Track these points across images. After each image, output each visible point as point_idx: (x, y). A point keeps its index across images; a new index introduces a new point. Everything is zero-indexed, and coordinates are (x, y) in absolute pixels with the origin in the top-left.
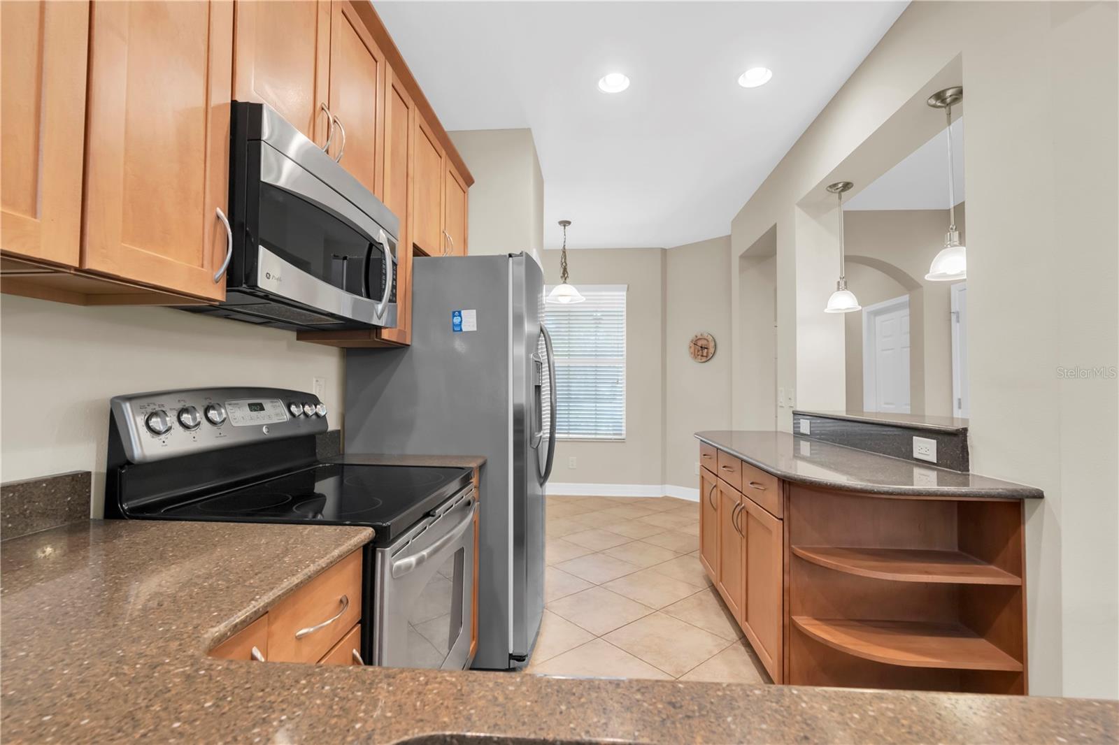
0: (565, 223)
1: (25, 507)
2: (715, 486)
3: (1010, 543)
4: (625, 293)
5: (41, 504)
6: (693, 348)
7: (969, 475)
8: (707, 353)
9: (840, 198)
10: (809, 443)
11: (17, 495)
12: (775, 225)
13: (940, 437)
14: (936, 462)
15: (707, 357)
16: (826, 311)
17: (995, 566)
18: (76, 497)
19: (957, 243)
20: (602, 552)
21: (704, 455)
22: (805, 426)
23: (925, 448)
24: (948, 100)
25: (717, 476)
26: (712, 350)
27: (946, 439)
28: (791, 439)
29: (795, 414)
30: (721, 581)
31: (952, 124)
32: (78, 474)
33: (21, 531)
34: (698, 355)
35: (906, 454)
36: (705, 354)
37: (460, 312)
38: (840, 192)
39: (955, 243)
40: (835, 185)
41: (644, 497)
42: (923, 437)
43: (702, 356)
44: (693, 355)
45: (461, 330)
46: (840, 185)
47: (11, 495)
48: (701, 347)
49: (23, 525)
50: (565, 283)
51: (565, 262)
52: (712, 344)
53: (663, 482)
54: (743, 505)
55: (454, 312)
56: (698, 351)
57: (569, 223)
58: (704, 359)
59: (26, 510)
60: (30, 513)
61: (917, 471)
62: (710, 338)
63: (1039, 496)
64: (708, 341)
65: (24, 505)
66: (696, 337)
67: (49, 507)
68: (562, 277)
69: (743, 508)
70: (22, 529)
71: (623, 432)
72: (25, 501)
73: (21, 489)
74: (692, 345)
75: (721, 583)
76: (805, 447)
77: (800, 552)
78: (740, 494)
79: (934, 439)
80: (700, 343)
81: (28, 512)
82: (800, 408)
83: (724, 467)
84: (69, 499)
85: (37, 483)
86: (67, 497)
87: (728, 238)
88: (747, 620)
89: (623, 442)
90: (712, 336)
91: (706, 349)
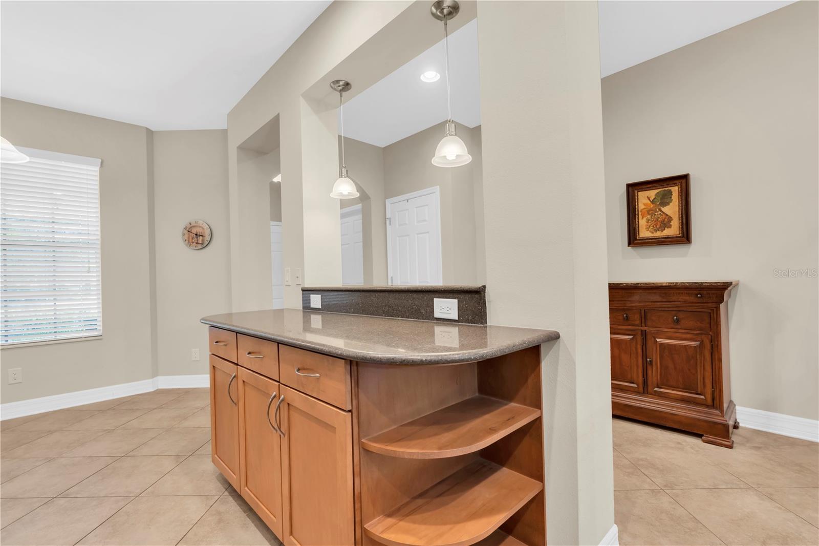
2: (235, 377)
3: (530, 381)
4: (97, 169)
6: (186, 236)
7: (486, 327)
8: (203, 240)
9: (341, 96)
10: (321, 316)
12: (279, 114)
13: (461, 296)
14: (457, 319)
15: (202, 244)
16: (332, 195)
17: (515, 403)
19: (454, 133)
20: (63, 495)
21: (217, 342)
22: (316, 301)
23: (446, 308)
24: (445, 11)
25: (237, 364)
26: (207, 238)
27: (467, 297)
28: (301, 315)
29: (303, 290)
30: (246, 486)
31: (448, 37)
34: (193, 243)
35: (427, 315)
36: (200, 241)
38: (341, 91)
39: (452, 133)
40: (338, 81)
41: (130, 396)
42: (443, 298)
43: (197, 243)
44: (187, 242)
46: (341, 83)
48: (196, 235)
52: (207, 232)
53: (155, 374)
54: (282, 397)
56: (193, 238)
58: (200, 246)
61: (439, 330)
62: (206, 226)
63: (554, 337)
64: (203, 229)
66: (190, 224)
69: (283, 400)
71: (98, 328)
74: (186, 232)
75: (246, 488)
76: (316, 320)
77: (375, 446)
78: (277, 384)
79: (455, 299)
80: (194, 231)
82: (308, 285)
83: (249, 353)
87: (224, 132)
88: (291, 533)
89: (100, 337)
90: (207, 224)
91: (201, 237)
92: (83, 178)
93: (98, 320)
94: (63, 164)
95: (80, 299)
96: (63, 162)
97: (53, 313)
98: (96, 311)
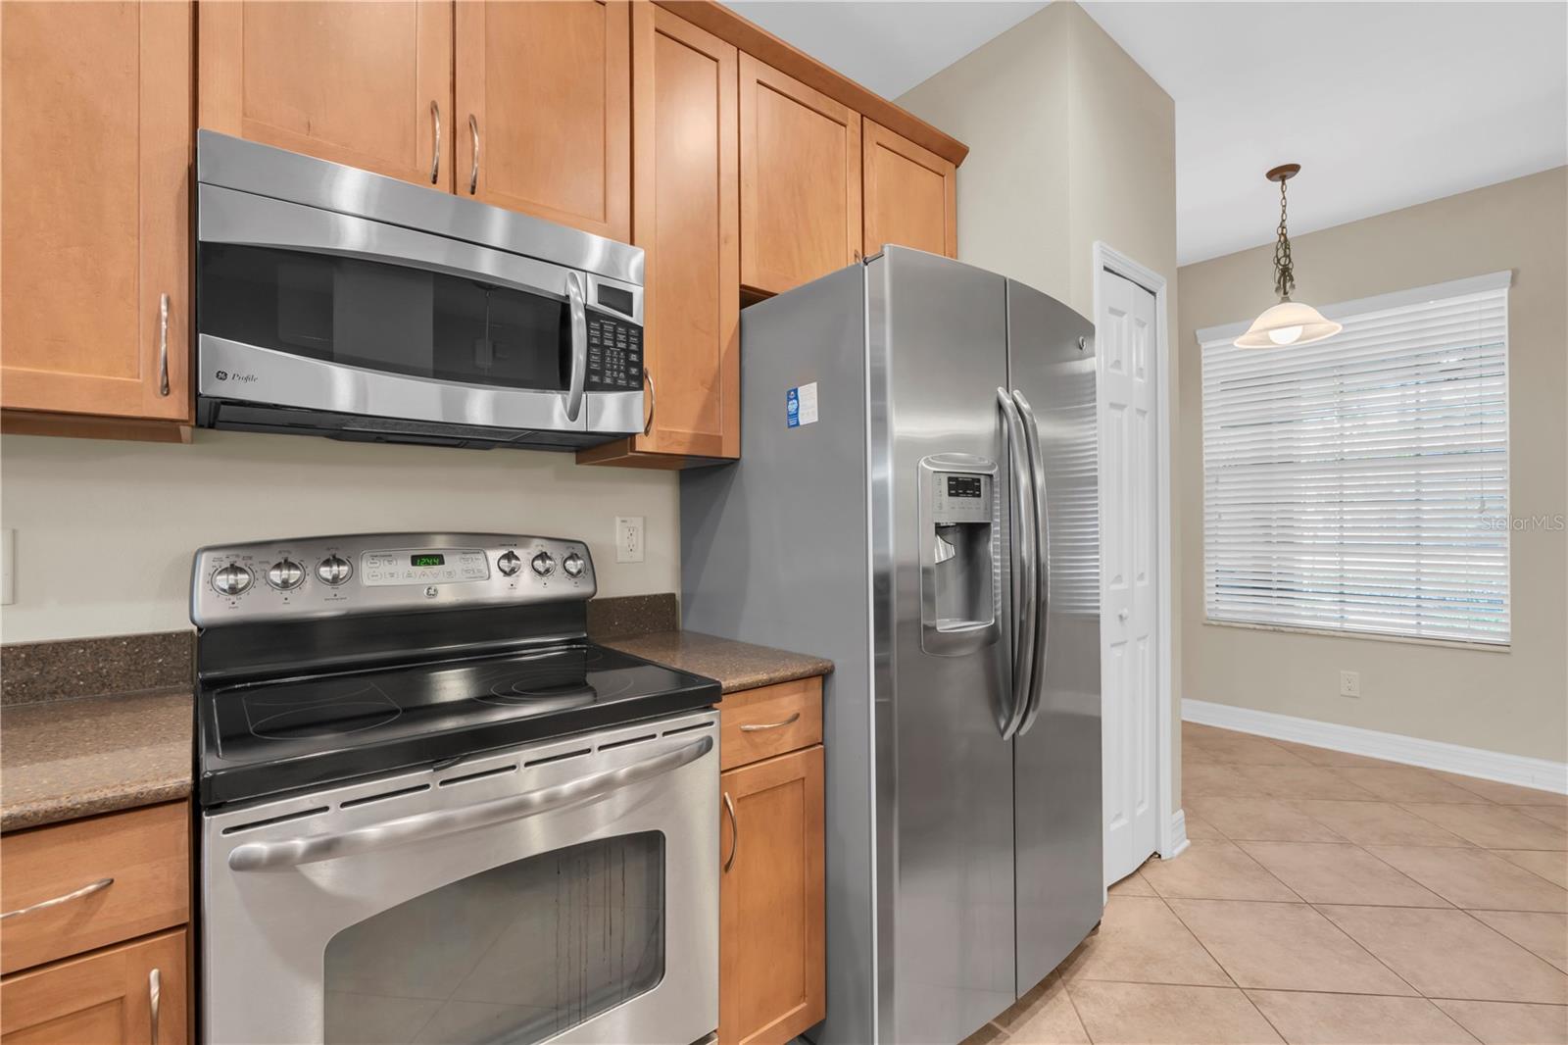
0: (1282, 173)
1: (101, 665)
4: (1505, 292)
5: (121, 663)
11: (88, 651)
18: (170, 659)
32: (173, 633)
33: (96, 691)
37: (796, 391)
45: (798, 424)
47: (82, 651)
49: (98, 684)
50: (1286, 299)
51: (1287, 256)
55: (789, 393)
57: (1294, 169)
59: (101, 669)
60: (107, 672)
65: (99, 663)
67: (132, 668)
68: (1277, 290)
70: (98, 688)
72: (100, 659)
73: (94, 645)
81: (105, 670)
84: (160, 660)
85: (114, 641)
86: (157, 658)
89: (1506, 649)
92: (1472, 313)
93: (1505, 602)
94: (1432, 304)
95: (1465, 556)
96: (1432, 302)
97: (1414, 579)
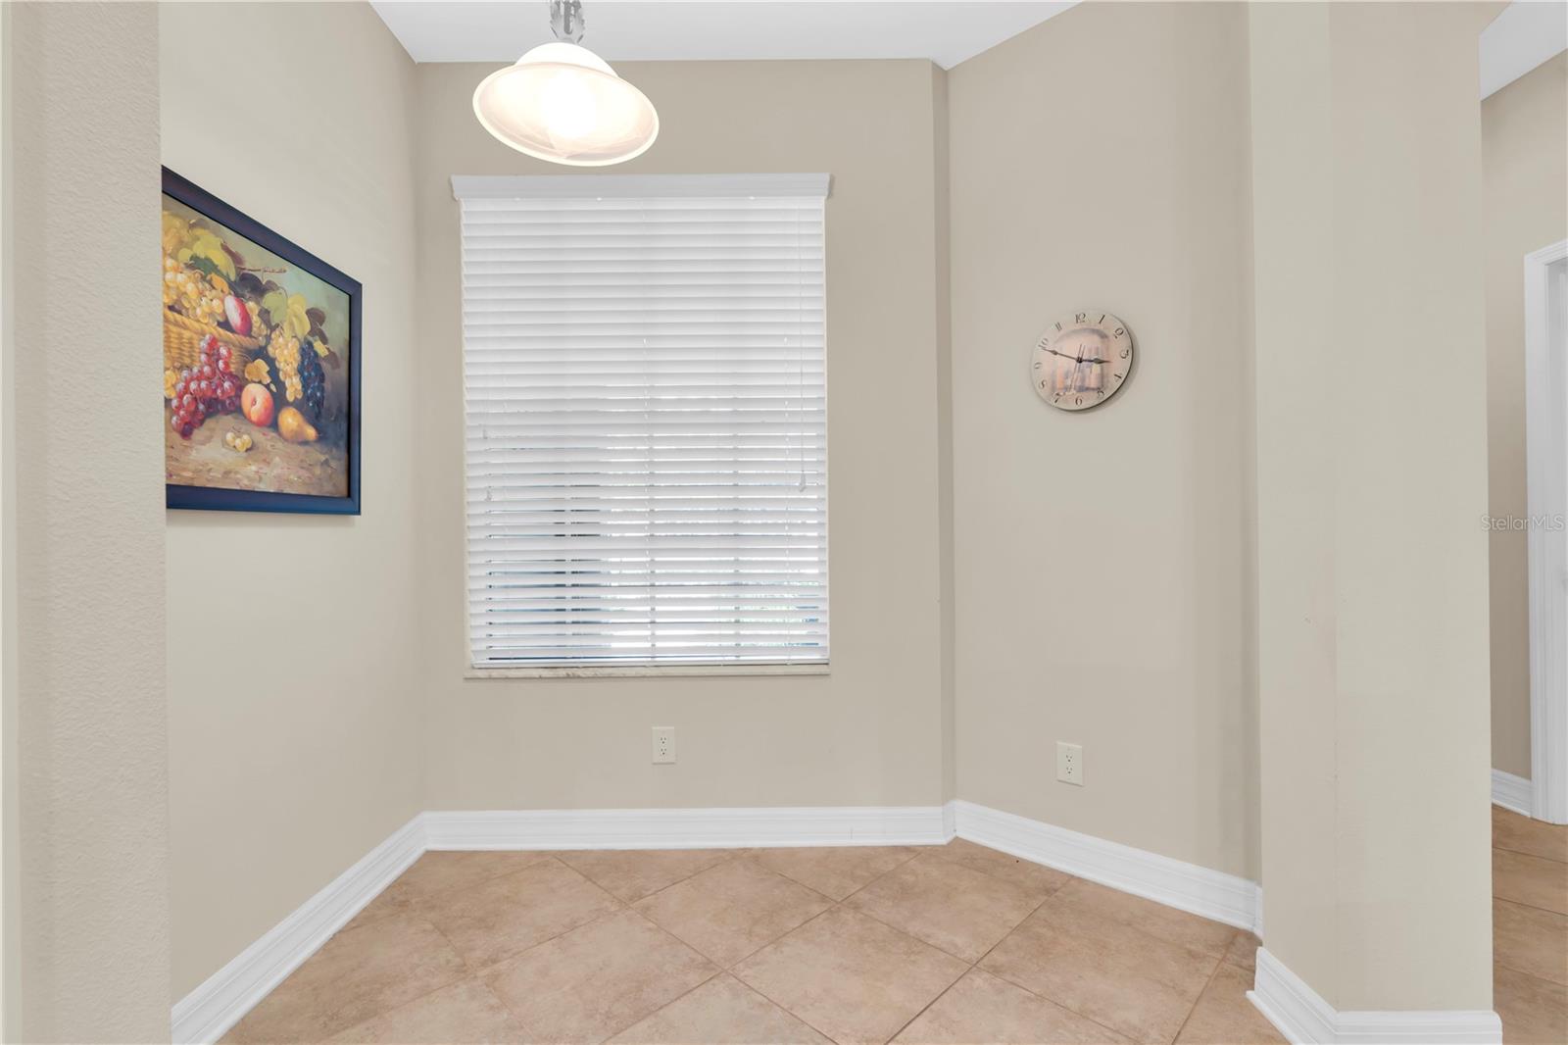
4: (819, 203)
8: (1102, 377)
15: (1099, 390)
26: (1119, 369)
34: (1067, 389)
36: (1094, 383)
43: (1082, 389)
48: (1080, 361)
50: (568, 40)
52: (1119, 348)
53: (949, 792)
56: (1068, 374)
58: (1091, 399)
62: (1115, 329)
64: (1105, 338)
80: (1073, 347)
89: (823, 669)
90: (1121, 321)
91: (1096, 367)
94: (752, 202)
96: (752, 198)
98: (815, 571)
